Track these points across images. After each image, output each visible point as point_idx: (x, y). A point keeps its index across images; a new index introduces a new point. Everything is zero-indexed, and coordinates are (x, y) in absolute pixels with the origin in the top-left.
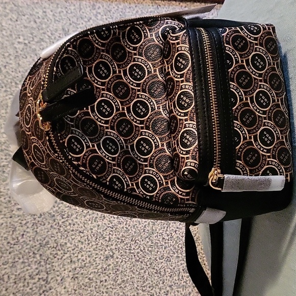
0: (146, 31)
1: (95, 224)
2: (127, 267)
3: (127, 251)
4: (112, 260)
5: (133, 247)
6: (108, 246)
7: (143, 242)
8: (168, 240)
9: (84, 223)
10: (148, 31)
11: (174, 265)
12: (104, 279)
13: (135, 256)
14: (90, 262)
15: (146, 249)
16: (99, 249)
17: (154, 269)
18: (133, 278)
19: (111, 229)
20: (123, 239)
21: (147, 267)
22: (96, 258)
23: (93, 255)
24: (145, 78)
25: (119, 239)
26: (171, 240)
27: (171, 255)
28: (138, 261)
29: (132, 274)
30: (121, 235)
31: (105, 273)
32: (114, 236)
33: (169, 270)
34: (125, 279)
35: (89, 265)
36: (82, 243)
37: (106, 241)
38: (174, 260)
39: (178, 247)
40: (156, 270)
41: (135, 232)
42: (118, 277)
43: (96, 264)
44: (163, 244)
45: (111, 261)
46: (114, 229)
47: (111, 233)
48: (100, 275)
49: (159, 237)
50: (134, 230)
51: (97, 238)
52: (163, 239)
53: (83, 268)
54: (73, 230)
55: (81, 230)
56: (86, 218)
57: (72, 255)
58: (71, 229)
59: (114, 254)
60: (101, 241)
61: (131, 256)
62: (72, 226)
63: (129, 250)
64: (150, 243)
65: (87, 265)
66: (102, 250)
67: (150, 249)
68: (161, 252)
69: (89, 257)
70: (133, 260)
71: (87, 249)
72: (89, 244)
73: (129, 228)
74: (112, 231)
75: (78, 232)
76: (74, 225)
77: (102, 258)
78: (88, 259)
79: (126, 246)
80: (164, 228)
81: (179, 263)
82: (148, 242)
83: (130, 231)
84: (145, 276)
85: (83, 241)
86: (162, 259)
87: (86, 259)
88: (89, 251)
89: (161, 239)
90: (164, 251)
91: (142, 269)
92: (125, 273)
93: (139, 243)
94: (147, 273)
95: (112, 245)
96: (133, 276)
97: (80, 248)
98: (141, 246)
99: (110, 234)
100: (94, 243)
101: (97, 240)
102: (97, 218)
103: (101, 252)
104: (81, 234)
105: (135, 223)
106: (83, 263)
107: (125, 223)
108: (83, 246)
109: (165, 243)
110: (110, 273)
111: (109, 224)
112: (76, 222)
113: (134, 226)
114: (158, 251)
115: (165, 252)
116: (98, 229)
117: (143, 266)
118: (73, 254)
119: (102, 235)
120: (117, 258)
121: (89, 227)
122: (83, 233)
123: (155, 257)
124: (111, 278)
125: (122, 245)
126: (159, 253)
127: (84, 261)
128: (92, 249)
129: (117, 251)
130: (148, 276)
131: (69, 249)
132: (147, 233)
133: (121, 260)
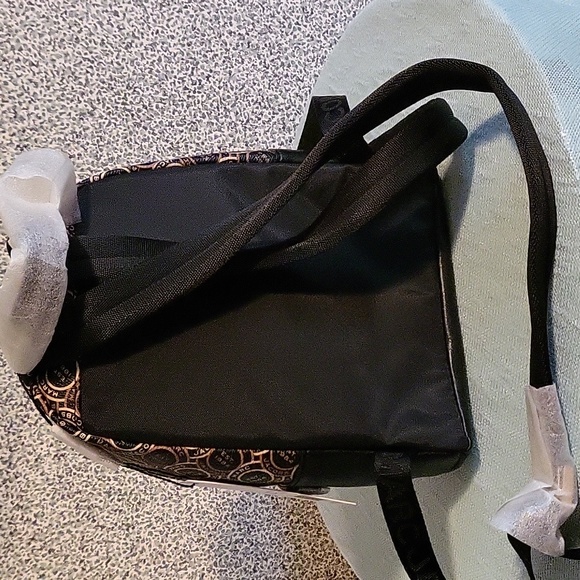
1: (59, 51)
2: (118, 135)
3: (119, 106)
4: (90, 119)
5: (129, 99)
6: (83, 94)
7: (148, 93)
8: (194, 92)
9: (40, 48)
11: (203, 138)
12: (76, 153)
13: (133, 115)
14: (50, 121)
15: (154, 105)
16: (68, 99)
17: (167, 141)
18: (130, 154)
19: (90, 64)
20: (113, 83)
21: (155, 137)
22: (61, 114)
23: (57, 108)
25: (104, 83)
26: (199, 93)
27: (198, 118)
28: (139, 125)
29: (127, 148)
30: (108, 76)
31: (78, 143)
32: (95, 77)
33: (193, 145)
34: (115, 155)
35: (49, 125)
36: (36, 85)
37: (80, 83)
38: (202, 129)
39: (212, 105)
40: (172, 144)
41: (134, 73)
42: (101, 150)
43: (62, 124)
44: (185, 97)
45: (88, 122)
46: (96, 63)
47: (89, 70)
48: (69, 145)
49: (177, 85)
50: (132, 69)
51: (63, 78)
52: (186, 88)
53: (37, 130)
54: (18, 60)
55: (33, 60)
56: (43, 39)
57: (17, 105)
58: (16, 57)
59: (95, 109)
60: (71, 84)
61: (127, 115)
62: (16, 51)
63: (123, 104)
64: (160, 95)
65: (44, 125)
66: (72, 101)
67: (161, 105)
68: (180, 112)
69: (49, 110)
70: (130, 123)
71: (45, 96)
72: (48, 88)
73: (123, 64)
74: (91, 67)
75: (27, 63)
76: (21, 50)
77: (73, 114)
78: (48, 115)
79: (116, 97)
80: (187, 70)
81: (212, 135)
82: (157, 92)
83: (125, 70)
84: (151, 153)
85: (38, 81)
86: (182, 126)
87: (44, 114)
88: (50, 101)
89: (180, 90)
90: (185, 111)
91: (144, 140)
92: (115, 145)
93: (141, 93)
94: (154, 148)
95: (91, 92)
96: (129, 151)
97: (32, 93)
98: (145, 100)
99: (88, 72)
100: (57, 87)
101: (64, 81)
102: (63, 40)
103: (72, 104)
104: (33, 68)
105: (134, 56)
106: (38, 122)
107: (116, 54)
108: (37, 91)
109: (189, 97)
110: (88, 144)
111: (86, 54)
112: (24, 45)
113: (132, 62)
114: (175, 111)
115: (188, 113)
116: (65, 61)
117: (148, 134)
118: (20, 103)
119: (73, 73)
120: (101, 117)
121: (48, 56)
122: (37, 66)
123: (170, 120)
124: (89, 150)
125: (110, 94)
126: (176, 113)
127: (40, 118)
128: (53, 98)
129: (101, 105)
130: (156, 152)
131: (12, 94)
132: (156, 76)
133: (107, 122)
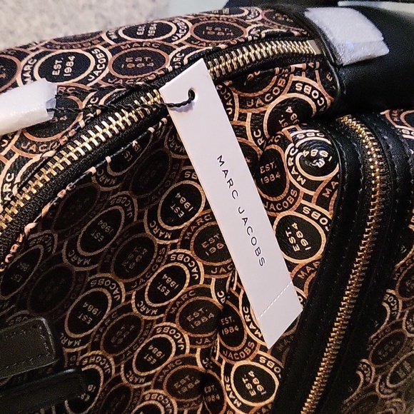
0: (233, 102)
10: (237, 104)
24: (197, 215)
